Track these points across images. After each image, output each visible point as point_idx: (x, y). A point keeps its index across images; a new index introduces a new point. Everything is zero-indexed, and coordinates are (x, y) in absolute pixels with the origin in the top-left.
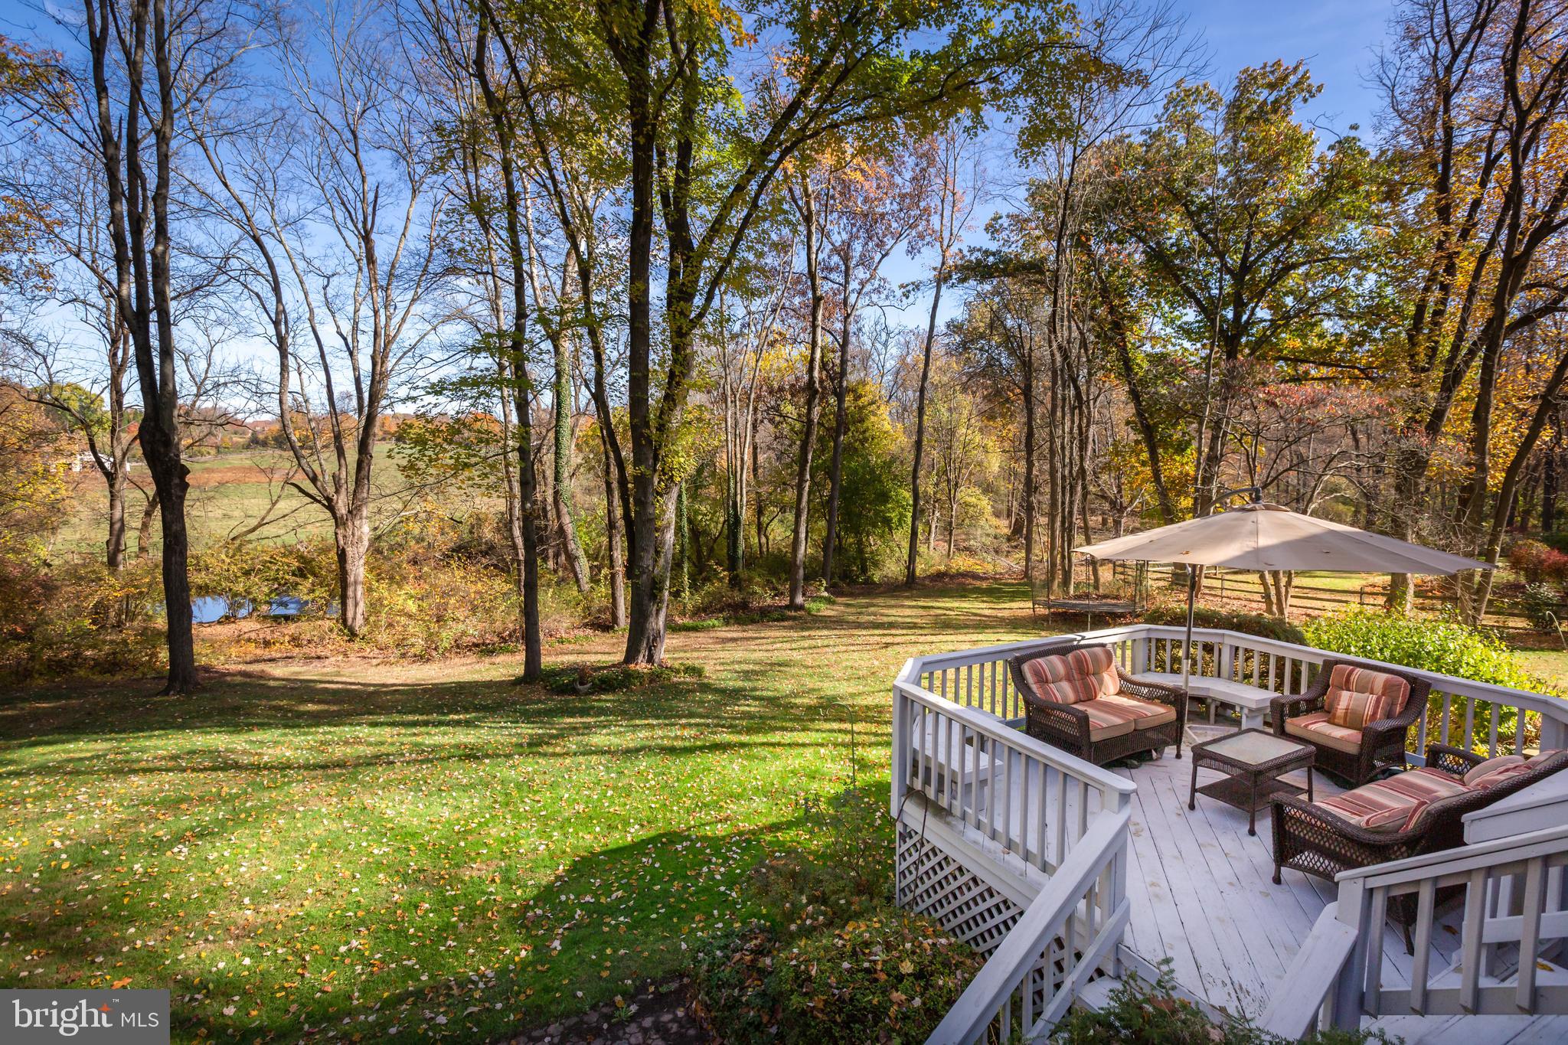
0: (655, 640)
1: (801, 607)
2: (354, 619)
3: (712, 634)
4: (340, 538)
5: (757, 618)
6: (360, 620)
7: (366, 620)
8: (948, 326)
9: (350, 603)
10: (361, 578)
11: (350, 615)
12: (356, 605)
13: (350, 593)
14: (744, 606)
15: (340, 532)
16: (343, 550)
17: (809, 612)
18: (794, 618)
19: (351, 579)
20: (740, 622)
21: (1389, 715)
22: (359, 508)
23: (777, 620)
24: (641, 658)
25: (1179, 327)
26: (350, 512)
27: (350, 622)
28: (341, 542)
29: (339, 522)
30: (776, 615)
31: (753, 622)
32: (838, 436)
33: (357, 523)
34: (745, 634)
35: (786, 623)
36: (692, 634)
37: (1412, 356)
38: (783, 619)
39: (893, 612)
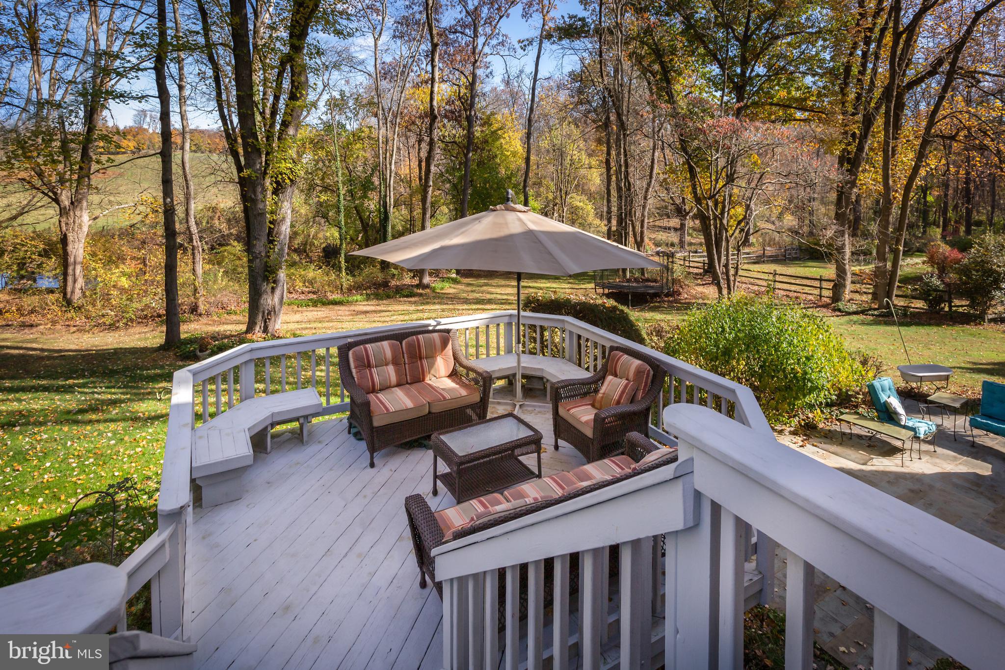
0: (269, 313)
1: (427, 286)
2: (73, 292)
3: (352, 308)
4: (63, 225)
5: (391, 294)
6: (78, 294)
7: (84, 293)
8: (570, 75)
9: (70, 279)
10: (80, 259)
11: (69, 289)
12: (75, 281)
13: (70, 271)
14: (385, 284)
15: (64, 220)
16: (65, 236)
17: (433, 290)
18: (421, 295)
19: (71, 260)
20: (378, 297)
21: (632, 400)
22: (80, 201)
23: (407, 296)
24: (257, 328)
25: (709, 78)
26: (72, 203)
27: (69, 296)
28: (64, 229)
29: (63, 212)
30: (405, 292)
31: (388, 297)
32: (468, 153)
33: (78, 213)
34: (379, 308)
35: (413, 299)
36: (337, 307)
37: (843, 103)
38: (411, 295)
39: (498, 290)
